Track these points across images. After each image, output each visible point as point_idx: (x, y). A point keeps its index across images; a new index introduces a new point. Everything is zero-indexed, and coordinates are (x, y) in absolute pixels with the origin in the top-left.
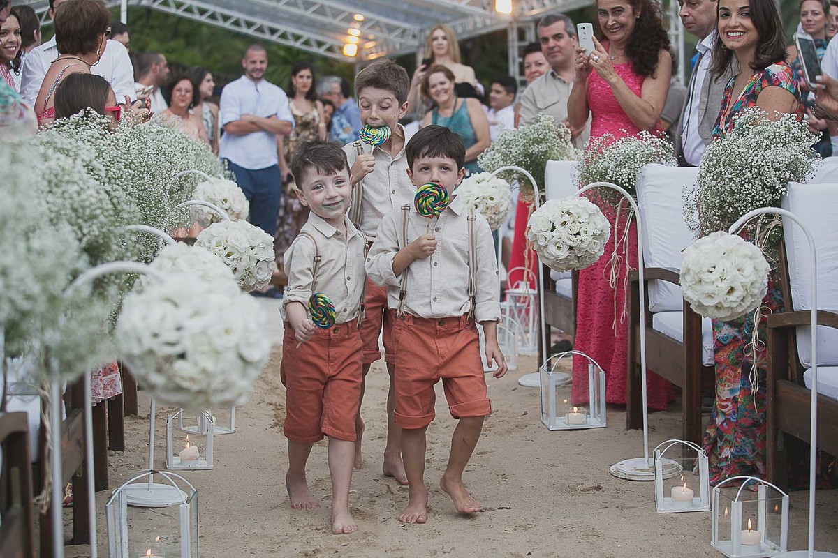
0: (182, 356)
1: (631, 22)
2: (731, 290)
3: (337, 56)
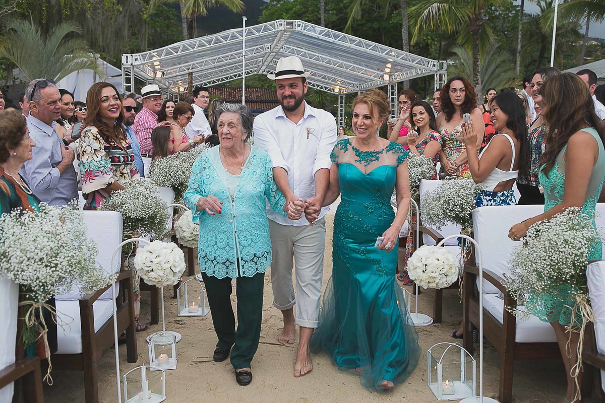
3: (332, 92)
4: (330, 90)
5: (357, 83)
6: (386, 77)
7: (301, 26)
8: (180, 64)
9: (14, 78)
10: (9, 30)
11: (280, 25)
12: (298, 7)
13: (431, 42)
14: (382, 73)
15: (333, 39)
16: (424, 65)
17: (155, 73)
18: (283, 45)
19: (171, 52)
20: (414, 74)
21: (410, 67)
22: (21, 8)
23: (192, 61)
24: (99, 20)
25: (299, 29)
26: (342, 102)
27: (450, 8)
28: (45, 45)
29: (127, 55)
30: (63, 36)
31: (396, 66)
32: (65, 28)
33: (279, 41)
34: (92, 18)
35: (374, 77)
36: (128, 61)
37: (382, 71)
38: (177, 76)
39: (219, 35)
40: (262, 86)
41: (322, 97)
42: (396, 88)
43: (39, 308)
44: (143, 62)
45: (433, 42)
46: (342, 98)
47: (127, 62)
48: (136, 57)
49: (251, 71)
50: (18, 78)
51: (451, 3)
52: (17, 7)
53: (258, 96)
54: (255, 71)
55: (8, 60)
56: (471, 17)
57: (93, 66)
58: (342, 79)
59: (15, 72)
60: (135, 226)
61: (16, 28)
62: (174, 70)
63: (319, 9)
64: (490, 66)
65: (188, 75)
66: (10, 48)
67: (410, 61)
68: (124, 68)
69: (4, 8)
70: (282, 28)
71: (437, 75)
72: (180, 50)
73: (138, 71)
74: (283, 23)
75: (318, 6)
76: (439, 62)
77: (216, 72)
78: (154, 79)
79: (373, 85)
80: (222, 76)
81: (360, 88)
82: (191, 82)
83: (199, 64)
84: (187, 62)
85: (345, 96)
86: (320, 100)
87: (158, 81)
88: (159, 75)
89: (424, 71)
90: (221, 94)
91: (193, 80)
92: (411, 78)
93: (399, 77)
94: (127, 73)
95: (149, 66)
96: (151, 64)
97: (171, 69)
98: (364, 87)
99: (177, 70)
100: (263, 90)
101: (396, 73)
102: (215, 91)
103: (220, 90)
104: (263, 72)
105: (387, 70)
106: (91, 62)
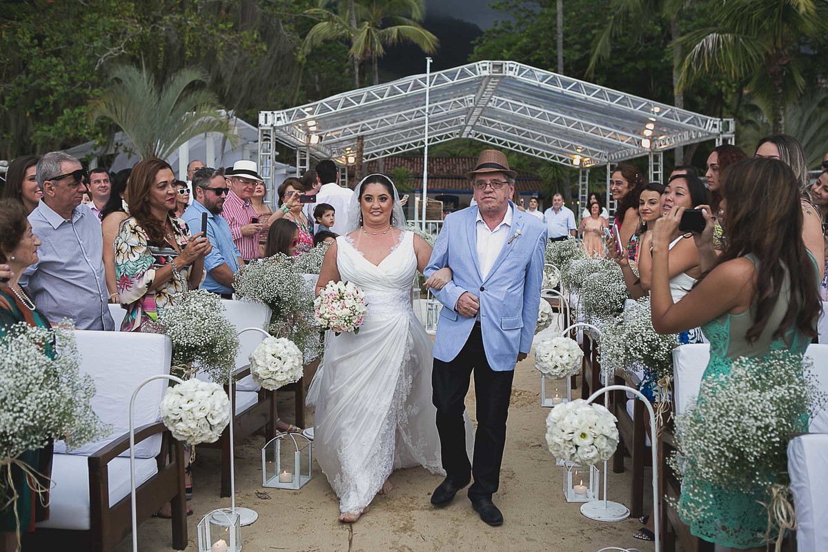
0: (181, 420)
1: (625, 191)
2: (556, 367)
3: (570, 165)
4: (567, 162)
5: (606, 153)
6: (646, 144)
7: (514, 69)
8: (344, 123)
9: (117, 144)
10: (112, 80)
11: (484, 68)
12: (525, 40)
13: (726, 90)
14: (639, 138)
15: (562, 89)
16: (700, 126)
17: (309, 137)
18: (491, 97)
19: (328, 109)
20: (687, 138)
21: (681, 129)
22: (131, 49)
23: (362, 120)
24: (233, 64)
25: (511, 74)
26: (584, 180)
27: (735, 40)
28: (160, 99)
29: (266, 112)
30: (185, 85)
31: (660, 127)
32: (188, 76)
33: (484, 90)
34: (225, 60)
35: (628, 142)
36: (268, 121)
38: (340, 141)
39: (395, 84)
41: (557, 172)
42: (661, 159)
43: (7, 466)
44: (288, 123)
45: (729, 90)
46: (584, 173)
47: (266, 123)
48: (279, 116)
49: (451, 134)
50: (121, 144)
51: (738, 33)
52: (127, 49)
54: (457, 134)
55: (110, 120)
56: (770, 53)
57: (223, 127)
58: (583, 146)
59: (118, 136)
60: (188, 357)
61: (121, 77)
62: (337, 133)
63: (555, 43)
64: (811, 125)
65: (356, 140)
66: (112, 104)
67: (677, 120)
68: (262, 131)
69: (109, 50)
70: (486, 73)
71: (719, 140)
72: (341, 104)
73: (282, 134)
74: (488, 65)
75: (555, 38)
76: (722, 120)
77: (398, 135)
78: (308, 145)
79: (627, 155)
80: (408, 140)
81: (610, 159)
82: (361, 151)
83: (372, 125)
84: (355, 121)
85: (588, 171)
86: (555, 175)
87: (315, 148)
88: (314, 139)
89: (700, 133)
90: (412, 166)
91: (365, 146)
92: (682, 145)
93: (665, 143)
94: (266, 137)
95: (299, 127)
96: (303, 125)
97: (332, 132)
98: (615, 157)
99: (341, 132)
100: (473, 160)
101: (661, 138)
102: (403, 162)
103: (411, 161)
104: (468, 135)
105: (648, 133)
106: (221, 123)
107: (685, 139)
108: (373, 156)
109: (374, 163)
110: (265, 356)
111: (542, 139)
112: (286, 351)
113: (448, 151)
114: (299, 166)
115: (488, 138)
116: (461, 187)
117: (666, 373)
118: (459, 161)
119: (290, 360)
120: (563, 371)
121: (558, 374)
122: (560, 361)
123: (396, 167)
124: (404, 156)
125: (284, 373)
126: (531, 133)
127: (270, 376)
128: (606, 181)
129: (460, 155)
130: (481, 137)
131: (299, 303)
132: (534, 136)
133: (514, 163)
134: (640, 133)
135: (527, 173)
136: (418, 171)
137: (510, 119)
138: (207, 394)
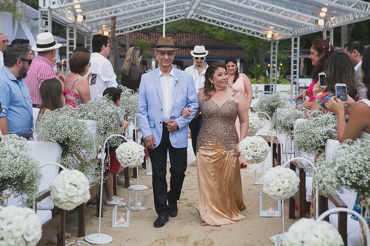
2: (279, 190)
3: (264, 38)
4: (262, 36)
5: (291, 29)
6: (321, 22)
8: (102, 7)
14: (316, 18)
16: (362, 9)
17: (76, 17)
21: (347, 12)
23: (115, 5)
26: (274, 49)
31: (332, 10)
35: (308, 22)
37: (316, 15)
38: (99, 20)
40: (194, 30)
41: (254, 44)
42: (332, 34)
44: (61, 6)
46: (274, 44)
47: (44, 5)
48: (54, 1)
49: (179, 16)
53: (188, 41)
54: (183, 15)
62: (96, 14)
65: (111, 19)
67: (345, 5)
68: (42, 12)
73: (56, 14)
77: (141, 16)
78: (75, 23)
79: (307, 31)
80: (148, 20)
81: (294, 34)
82: (113, 27)
83: (122, 8)
84: (109, 6)
85: (278, 42)
86: (253, 46)
87: (80, 26)
88: (80, 19)
89: (362, 15)
90: (150, 38)
91: (117, 24)
92: (348, 23)
93: (335, 22)
94: (44, 17)
95: (69, 9)
96: (71, 8)
97: (93, 13)
98: (298, 33)
99: (99, 14)
100: (194, 35)
101: (332, 18)
102: (143, 35)
103: (148, 35)
104: (191, 16)
105: (323, 15)
106: (10, 5)
107: (350, 19)
108: (122, 31)
109: (122, 37)
110: (64, 184)
111: (245, 19)
112: (79, 180)
113: (175, 28)
114: (68, 38)
115: (205, 19)
116: (185, 54)
117: (367, 196)
118: (183, 35)
119: (82, 187)
120: (284, 193)
121: (281, 196)
122: (282, 186)
123: (138, 40)
124: (143, 32)
125: (79, 197)
126: (237, 15)
127: (69, 199)
128: (291, 49)
129: (184, 31)
130: (200, 18)
131: (83, 142)
132: (239, 18)
133: (222, 37)
134: (317, 15)
135: (232, 44)
136: (154, 43)
137: (222, 5)
138: (22, 217)
